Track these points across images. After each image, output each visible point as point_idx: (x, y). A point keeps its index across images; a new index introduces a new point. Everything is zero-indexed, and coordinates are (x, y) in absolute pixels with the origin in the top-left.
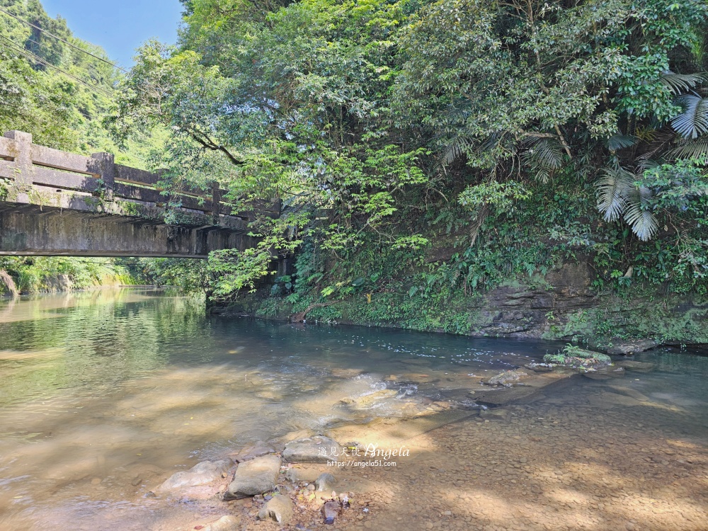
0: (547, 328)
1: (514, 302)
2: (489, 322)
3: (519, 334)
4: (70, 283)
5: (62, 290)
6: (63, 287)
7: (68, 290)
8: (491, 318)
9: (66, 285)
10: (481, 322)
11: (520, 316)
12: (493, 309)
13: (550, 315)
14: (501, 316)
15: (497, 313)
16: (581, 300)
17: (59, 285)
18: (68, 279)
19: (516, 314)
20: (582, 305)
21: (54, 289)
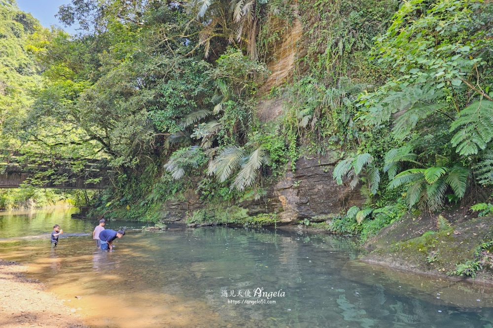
0: (187, 219)
1: (174, 207)
2: (165, 216)
3: (178, 222)
4: (33, 204)
5: (28, 208)
6: (29, 206)
7: (32, 207)
8: (166, 214)
9: (31, 205)
10: (162, 217)
11: (177, 213)
12: (166, 211)
13: (187, 213)
14: (170, 213)
15: (168, 212)
16: (198, 205)
17: (26, 204)
18: (33, 202)
19: (176, 212)
20: (199, 208)
21: (23, 207)
